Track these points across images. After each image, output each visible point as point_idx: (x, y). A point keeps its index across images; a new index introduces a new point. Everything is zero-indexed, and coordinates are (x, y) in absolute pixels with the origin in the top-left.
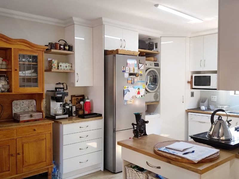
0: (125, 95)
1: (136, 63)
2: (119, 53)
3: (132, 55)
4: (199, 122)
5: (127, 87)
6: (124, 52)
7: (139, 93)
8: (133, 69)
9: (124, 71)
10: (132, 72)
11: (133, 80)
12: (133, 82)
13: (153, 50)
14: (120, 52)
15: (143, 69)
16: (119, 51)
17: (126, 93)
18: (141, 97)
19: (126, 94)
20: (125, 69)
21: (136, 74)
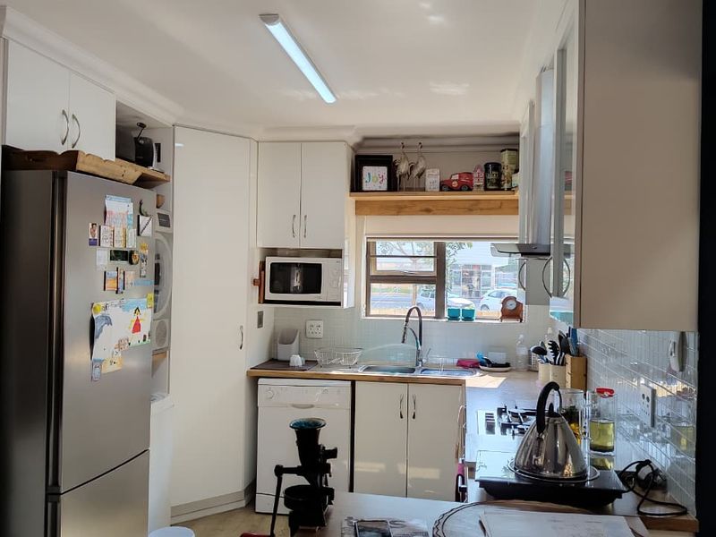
0: (98, 337)
1: (132, 213)
2: (80, 166)
3: (117, 178)
4: (294, 406)
5: (102, 304)
6: (97, 166)
7: (137, 328)
8: (122, 234)
9: (94, 243)
10: (119, 246)
11: (121, 276)
12: (121, 285)
13: (151, 168)
14: (83, 162)
15: (149, 237)
16: (80, 159)
17: (101, 331)
18: (141, 341)
19: (101, 335)
20: (96, 232)
21: (132, 252)
